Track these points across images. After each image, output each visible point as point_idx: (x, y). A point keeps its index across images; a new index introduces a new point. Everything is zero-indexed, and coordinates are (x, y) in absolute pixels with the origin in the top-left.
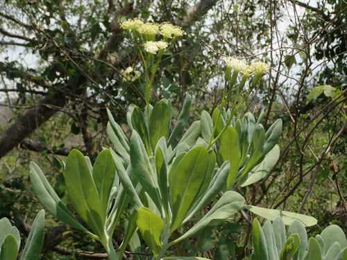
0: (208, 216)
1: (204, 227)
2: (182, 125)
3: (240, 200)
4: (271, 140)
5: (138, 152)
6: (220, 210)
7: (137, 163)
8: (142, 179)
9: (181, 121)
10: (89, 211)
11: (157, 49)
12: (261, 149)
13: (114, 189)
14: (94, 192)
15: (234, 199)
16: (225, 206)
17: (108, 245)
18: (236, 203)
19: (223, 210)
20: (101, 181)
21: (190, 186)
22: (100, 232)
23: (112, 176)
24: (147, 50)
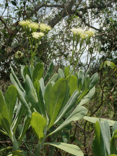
0: (68, 119)
1: (66, 125)
2: (49, 75)
3: (85, 110)
4: (92, 83)
5: (30, 86)
6: (75, 116)
7: (29, 92)
8: (32, 101)
9: (48, 73)
10: (2, 119)
11: (39, 36)
12: (88, 87)
13: (16, 107)
14: (6, 108)
15: (82, 110)
16: (77, 114)
17: (12, 138)
18: (83, 112)
19: (77, 116)
20: (9, 103)
21: (58, 101)
22: (8, 130)
23: (15, 100)
24: (34, 37)
